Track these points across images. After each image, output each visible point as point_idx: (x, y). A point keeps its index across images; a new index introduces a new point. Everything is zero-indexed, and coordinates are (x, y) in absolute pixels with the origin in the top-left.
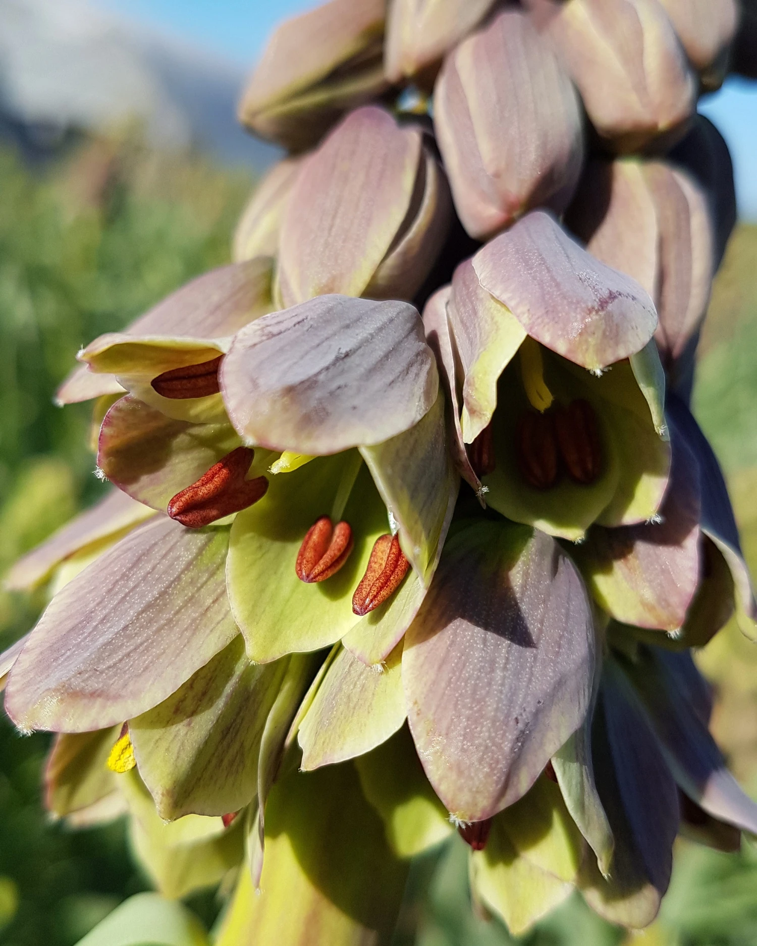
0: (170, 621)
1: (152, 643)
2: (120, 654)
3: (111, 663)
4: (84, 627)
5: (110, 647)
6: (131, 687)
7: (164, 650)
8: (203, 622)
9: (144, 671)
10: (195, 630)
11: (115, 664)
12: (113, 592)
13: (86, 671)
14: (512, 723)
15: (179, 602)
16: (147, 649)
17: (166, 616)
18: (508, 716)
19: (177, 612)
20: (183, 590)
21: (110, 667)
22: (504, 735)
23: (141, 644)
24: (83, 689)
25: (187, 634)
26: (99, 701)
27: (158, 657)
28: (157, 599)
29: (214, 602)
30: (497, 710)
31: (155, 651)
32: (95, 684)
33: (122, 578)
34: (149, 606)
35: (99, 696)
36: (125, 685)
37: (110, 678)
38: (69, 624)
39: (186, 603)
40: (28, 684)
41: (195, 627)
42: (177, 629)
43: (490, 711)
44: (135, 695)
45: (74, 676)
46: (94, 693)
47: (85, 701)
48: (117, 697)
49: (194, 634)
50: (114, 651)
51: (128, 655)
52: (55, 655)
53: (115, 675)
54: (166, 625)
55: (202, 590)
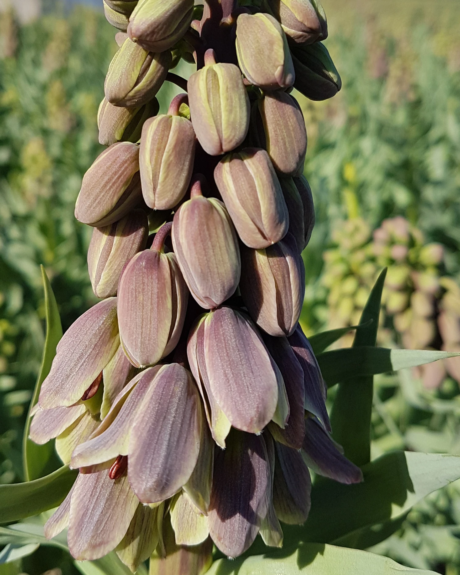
0: (116, 503)
1: (113, 515)
2: (104, 523)
3: (101, 529)
4: (87, 513)
5: (99, 522)
6: (111, 536)
7: (118, 516)
8: (128, 499)
9: (113, 528)
10: (126, 503)
11: (103, 529)
12: (93, 496)
13: (95, 535)
14: (244, 530)
15: (117, 494)
16: (112, 518)
17: (115, 501)
18: (242, 528)
19: (118, 499)
20: (117, 488)
21: (101, 531)
22: (242, 535)
23: (109, 516)
24: (96, 544)
25: (123, 507)
26: (102, 546)
27: (116, 520)
28: (109, 495)
29: (129, 489)
30: (239, 527)
31: (115, 518)
32: (99, 540)
33: (94, 489)
34: (107, 500)
35: (102, 544)
36: (109, 536)
37: (103, 535)
38: (81, 513)
39: (120, 493)
40: (75, 542)
41: (126, 502)
42: (120, 506)
43: (236, 528)
44: (113, 539)
45: (91, 539)
46: (100, 544)
47: (98, 548)
48: (108, 542)
49: (126, 505)
50: (101, 524)
51: (106, 523)
52: (81, 528)
53: (104, 533)
54: (115, 505)
55: (124, 484)
